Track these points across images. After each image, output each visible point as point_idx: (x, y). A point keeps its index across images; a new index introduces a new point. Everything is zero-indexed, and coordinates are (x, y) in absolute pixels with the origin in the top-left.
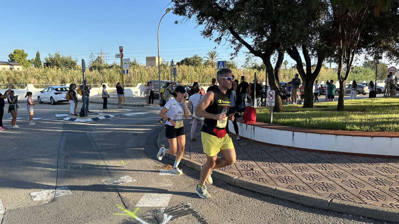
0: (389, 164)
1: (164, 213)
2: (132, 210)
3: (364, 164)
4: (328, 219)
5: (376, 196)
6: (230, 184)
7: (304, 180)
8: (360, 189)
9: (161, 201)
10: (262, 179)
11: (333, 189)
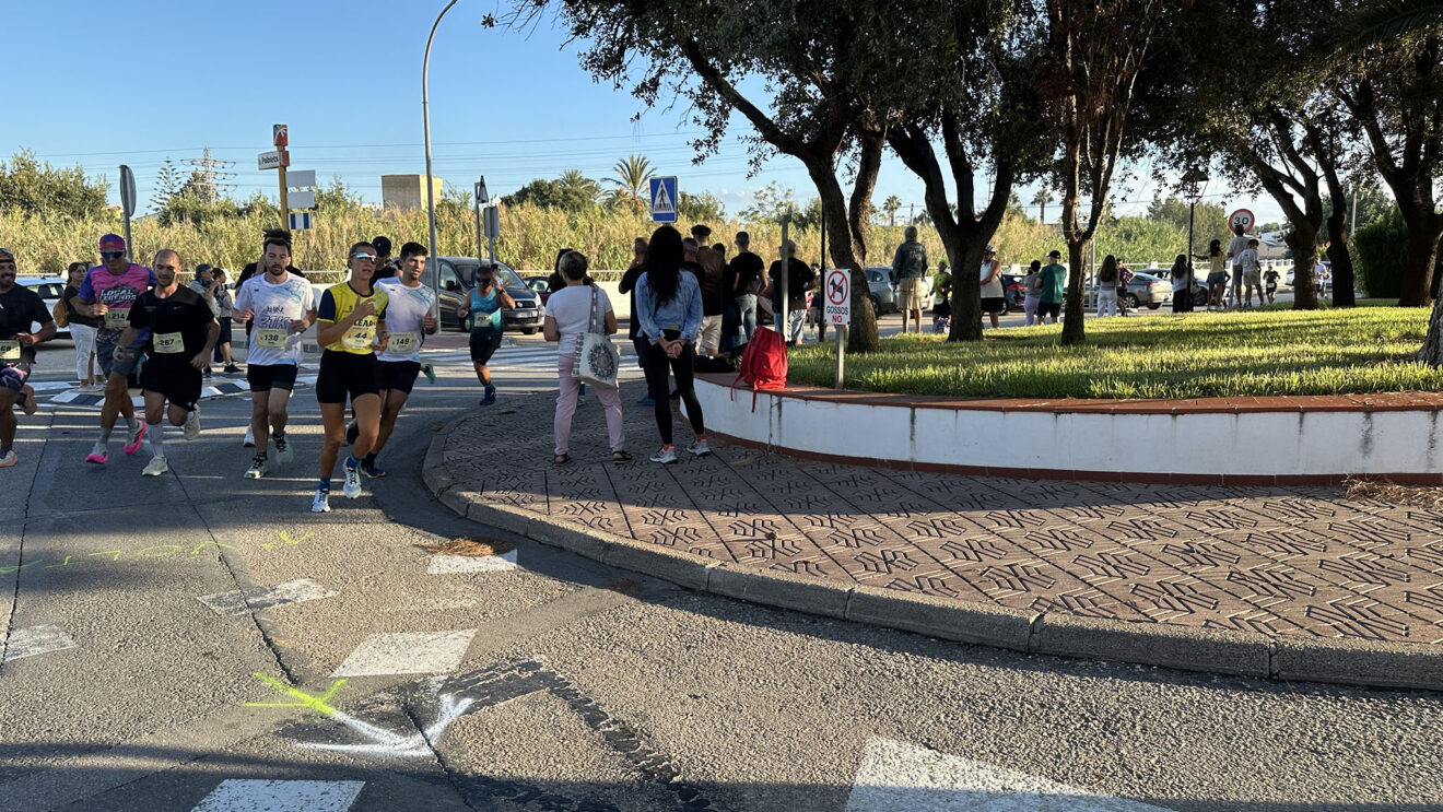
0: (1230, 501)
1: (441, 691)
2: (317, 690)
3: (1149, 507)
4: (1029, 677)
5: (1188, 598)
6: (692, 591)
7: (949, 560)
8: (1133, 579)
9: (429, 656)
10: (806, 563)
11: (1045, 584)
